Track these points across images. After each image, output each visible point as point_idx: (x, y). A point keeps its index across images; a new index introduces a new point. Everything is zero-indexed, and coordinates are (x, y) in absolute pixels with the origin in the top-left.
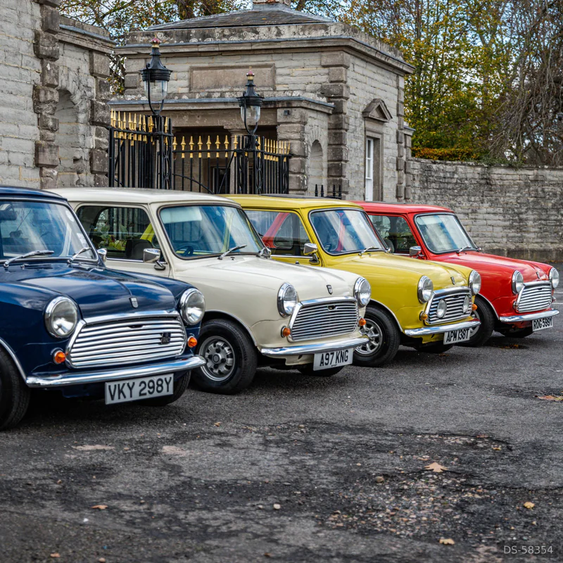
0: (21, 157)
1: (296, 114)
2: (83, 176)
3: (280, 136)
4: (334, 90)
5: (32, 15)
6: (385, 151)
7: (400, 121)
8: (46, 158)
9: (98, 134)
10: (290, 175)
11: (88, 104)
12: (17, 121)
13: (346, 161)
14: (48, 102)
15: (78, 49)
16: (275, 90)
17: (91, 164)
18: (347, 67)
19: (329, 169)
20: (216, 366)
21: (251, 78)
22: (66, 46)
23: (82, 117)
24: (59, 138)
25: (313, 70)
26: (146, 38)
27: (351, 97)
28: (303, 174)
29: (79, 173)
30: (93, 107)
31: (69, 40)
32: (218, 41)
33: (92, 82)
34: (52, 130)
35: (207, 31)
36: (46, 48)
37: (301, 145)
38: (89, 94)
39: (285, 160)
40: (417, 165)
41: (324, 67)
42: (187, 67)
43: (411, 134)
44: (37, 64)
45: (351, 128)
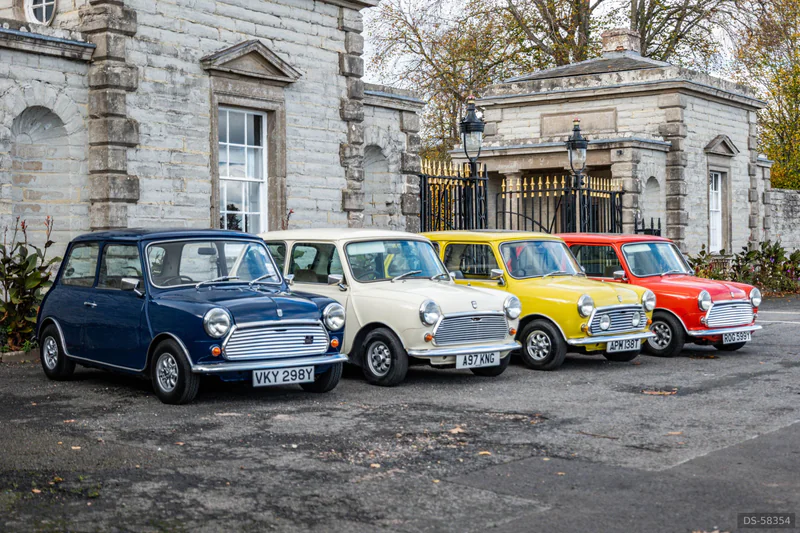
0: (330, 204)
1: (628, 153)
2: (395, 217)
3: (614, 174)
4: (671, 129)
5: (338, 86)
6: (733, 183)
7: (752, 155)
8: (352, 204)
9: (409, 181)
10: (624, 210)
11: (399, 156)
12: (324, 174)
13: (685, 195)
14: (354, 157)
15: (388, 111)
16: (617, 132)
17: (402, 207)
18: (684, 108)
19: (668, 203)
20: (379, 365)
21: (577, 123)
22: (376, 109)
23: (393, 167)
24: (365, 187)
25: (652, 112)
26: (502, 90)
27: (689, 135)
28: (637, 208)
29: (391, 215)
30: (404, 159)
31: (377, 103)
32: (565, 89)
33: (403, 137)
34: (358, 180)
35: (555, 81)
36: (351, 112)
37: (633, 182)
38: (399, 147)
39: (617, 196)
40: (780, 196)
41: (661, 108)
42: (538, 114)
43: (770, 166)
44: (344, 126)
45: (690, 164)
